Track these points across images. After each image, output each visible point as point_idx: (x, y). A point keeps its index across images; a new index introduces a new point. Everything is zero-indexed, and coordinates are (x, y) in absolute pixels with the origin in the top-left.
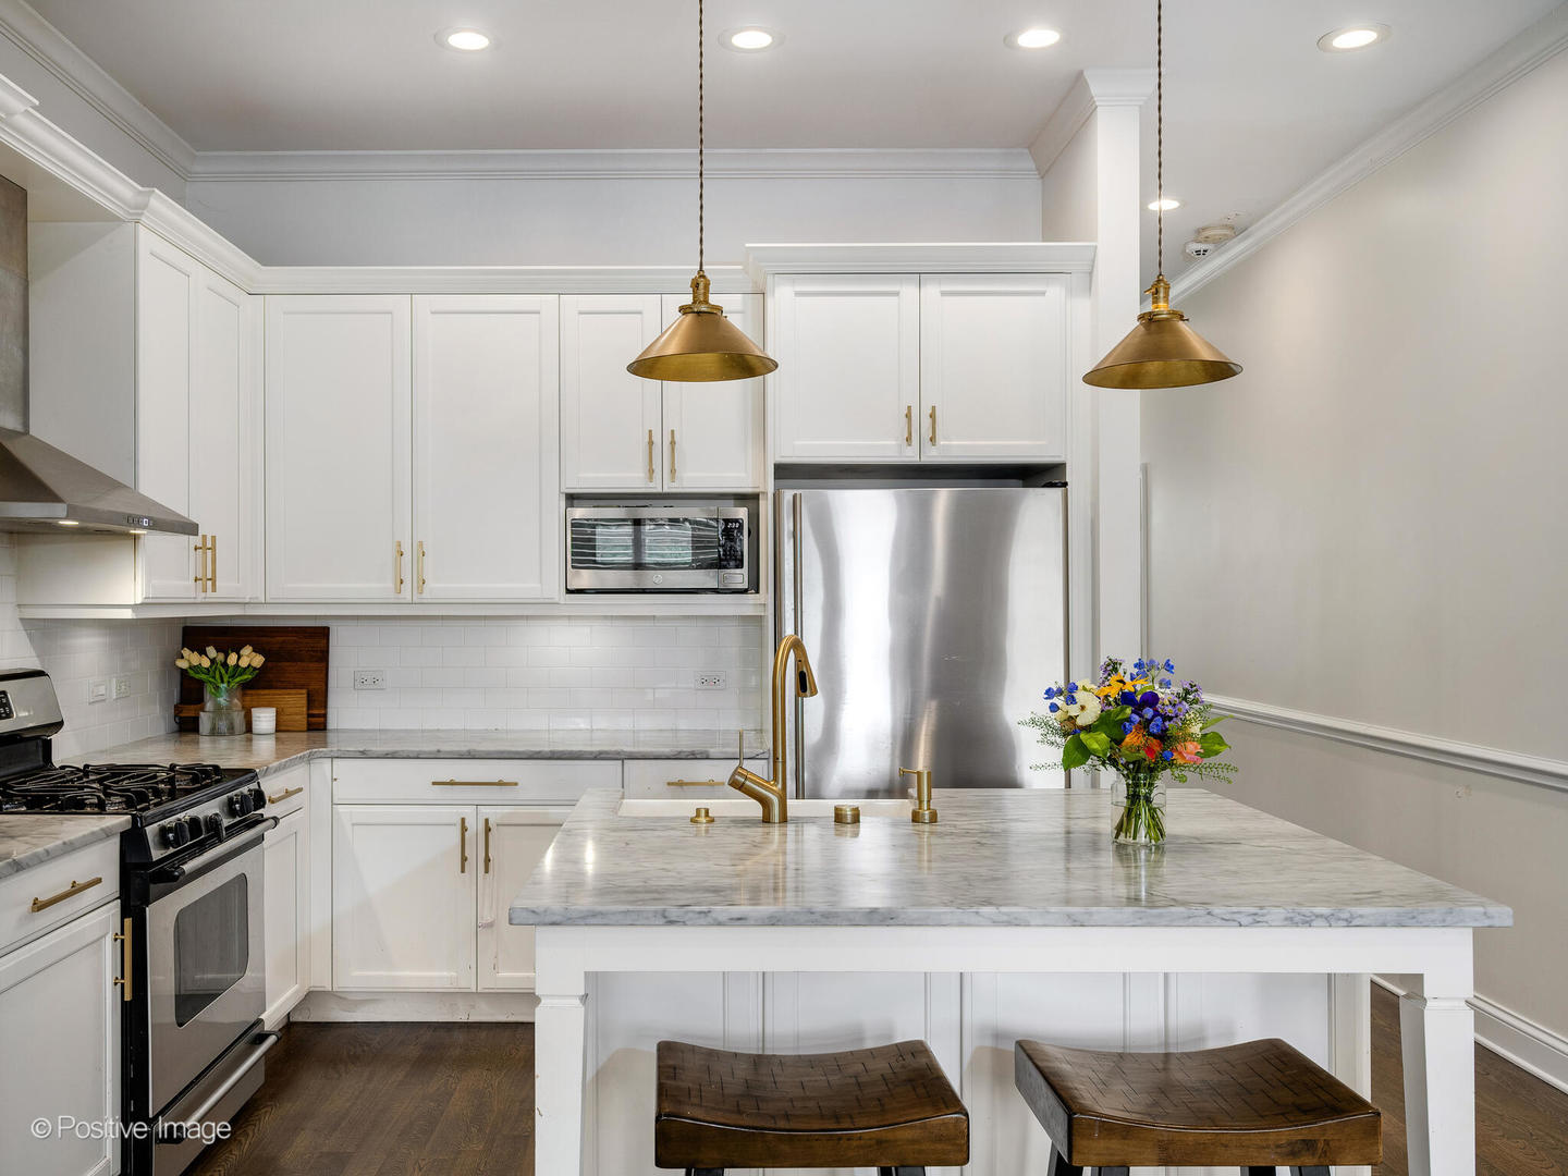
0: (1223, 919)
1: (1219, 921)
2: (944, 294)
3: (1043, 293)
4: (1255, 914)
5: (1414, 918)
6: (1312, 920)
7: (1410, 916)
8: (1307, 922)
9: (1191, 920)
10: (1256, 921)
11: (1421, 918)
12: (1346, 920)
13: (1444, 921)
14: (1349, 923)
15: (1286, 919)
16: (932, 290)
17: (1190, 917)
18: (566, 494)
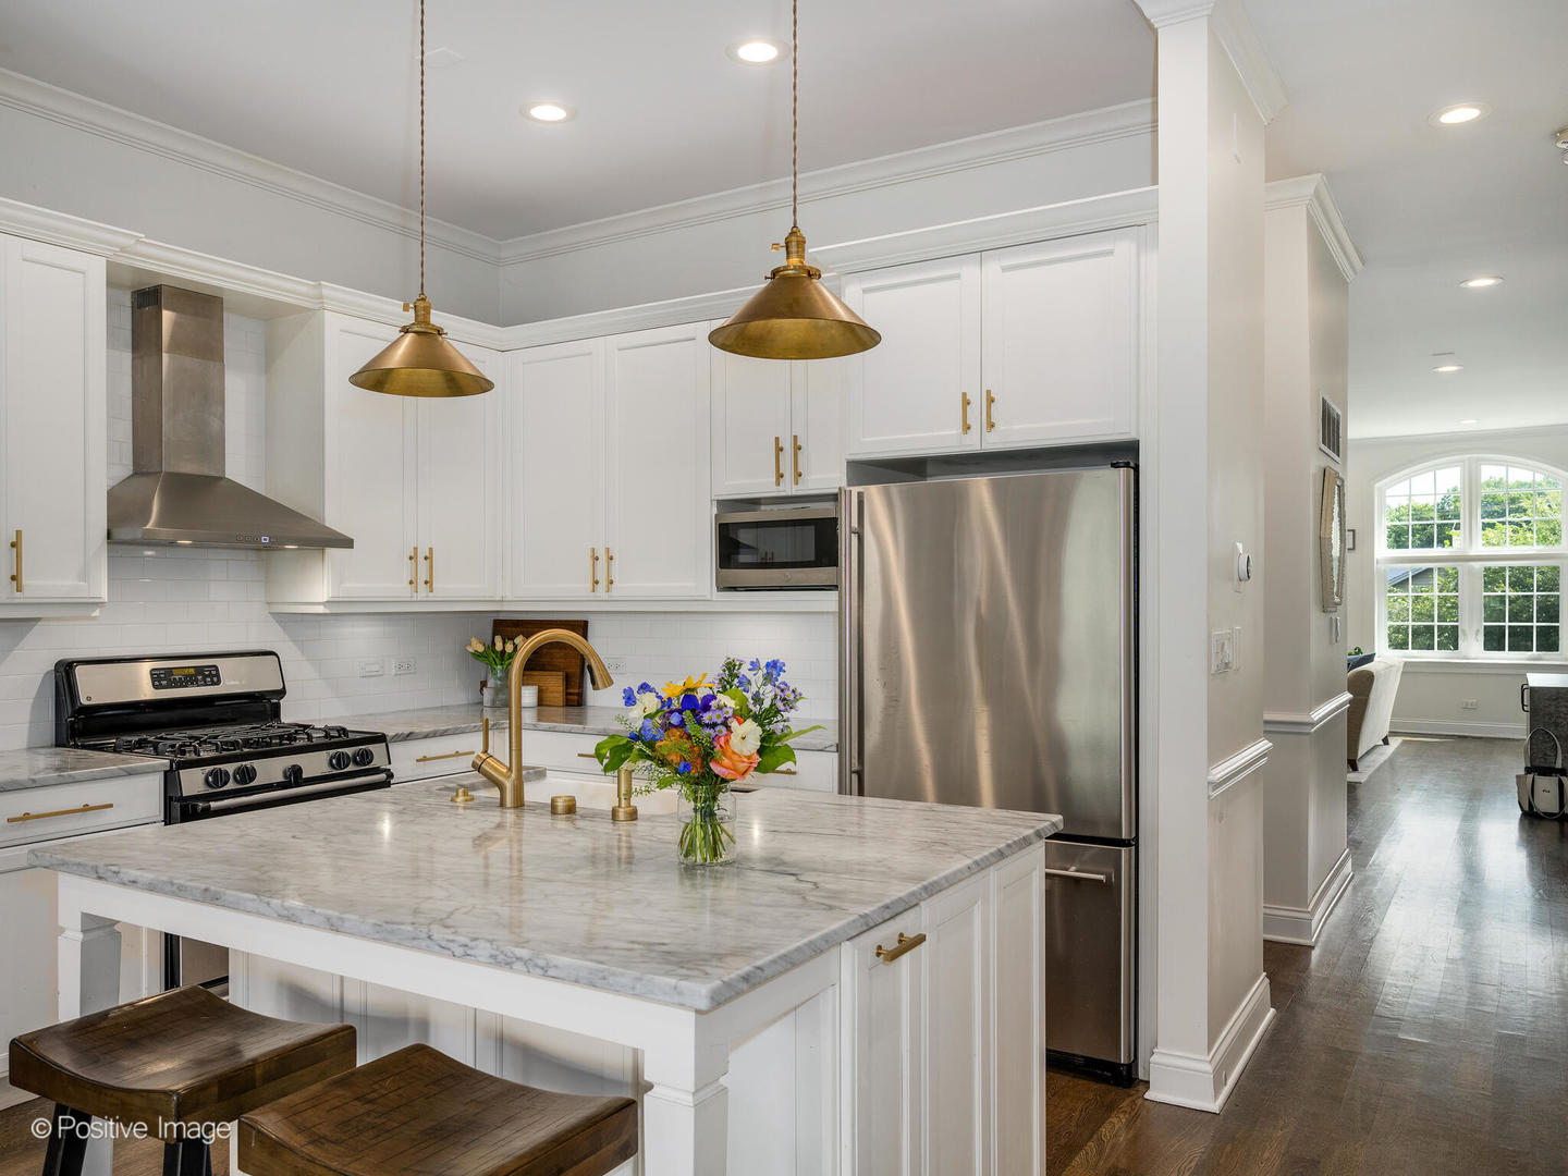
0: (441, 946)
1: (437, 948)
2: (1004, 269)
3: (1111, 253)
4: (466, 946)
5: (604, 978)
6: (513, 963)
7: (601, 975)
8: (508, 964)
9: (415, 942)
10: (466, 955)
11: (611, 980)
12: (543, 969)
13: (633, 988)
14: (545, 972)
15: (491, 956)
16: (993, 267)
17: (414, 939)
18: (718, 501)
